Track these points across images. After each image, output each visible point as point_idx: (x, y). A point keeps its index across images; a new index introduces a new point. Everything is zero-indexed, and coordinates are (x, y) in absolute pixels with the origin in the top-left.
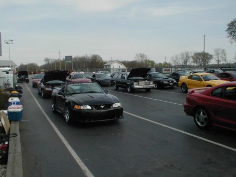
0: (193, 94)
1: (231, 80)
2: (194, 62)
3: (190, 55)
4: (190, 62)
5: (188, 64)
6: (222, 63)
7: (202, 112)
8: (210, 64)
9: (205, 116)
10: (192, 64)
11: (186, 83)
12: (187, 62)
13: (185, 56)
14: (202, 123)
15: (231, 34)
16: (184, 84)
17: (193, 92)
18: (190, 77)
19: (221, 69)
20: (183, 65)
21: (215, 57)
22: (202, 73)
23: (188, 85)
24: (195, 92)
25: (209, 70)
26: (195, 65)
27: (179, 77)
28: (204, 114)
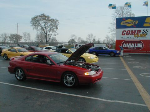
0: (13, 60)
1: (34, 51)
2: (10, 40)
3: (8, 36)
4: (8, 40)
5: (6, 41)
6: (28, 41)
7: (20, 71)
8: (21, 42)
9: (22, 73)
10: (9, 42)
11: (7, 54)
12: (5, 40)
13: (4, 36)
14: (20, 77)
15: (33, 24)
16: (5, 54)
17: (13, 59)
18: (9, 50)
19: (28, 45)
20: (3, 42)
21: (24, 37)
22: (17, 48)
23: (8, 55)
24: (15, 59)
25: (21, 45)
26: (11, 42)
27: (2, 50)
28: (21, 72)
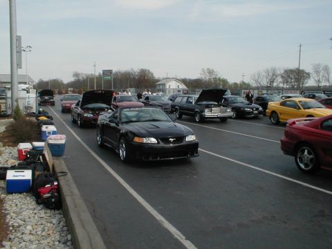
0: (294, 126)
2: (283, 83)
3: (279, 73)
4: (278, 83)
5: (275, 84)
6: (323, 84)
7: (306, 151)
8: (307, 85)
9: (311, 156)
10: (281, 85)
11: (278, 112)
12: (273, 82)
13: (271, 74)
14: (306, 165)
16: (274, 112)
17: (294, 123)
18: (283, 104)
19: (325, 94)
20: (267, 87)
21: (313, 75)
22: (298, 98)
23: (281, 114)
24: (297, 123)
25: (307, 94)
26: (285, 86)
27: (267, 103)
28: (309, 153)
